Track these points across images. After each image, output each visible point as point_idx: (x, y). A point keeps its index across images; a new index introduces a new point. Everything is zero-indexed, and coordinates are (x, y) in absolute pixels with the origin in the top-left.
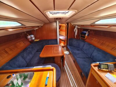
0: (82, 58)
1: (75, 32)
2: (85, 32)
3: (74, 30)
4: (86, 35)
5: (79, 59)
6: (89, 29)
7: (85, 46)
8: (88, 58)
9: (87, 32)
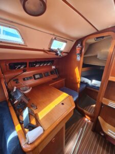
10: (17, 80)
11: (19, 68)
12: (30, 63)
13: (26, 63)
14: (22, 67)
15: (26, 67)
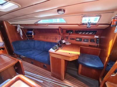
0: (39, 54)
1: (19, 32)
2: (31, 32)
3: (18, 30)
4: (33, 35)
5: (37, 56)
6: (34, 29)
7: (36, 44)
8: (43, 52)
9: (33, 31)
10: (68, 38)
11: (70, 33)
12: (75, 31)
13: (73, 31)
14: (71, 33)
15: (73, 33)
